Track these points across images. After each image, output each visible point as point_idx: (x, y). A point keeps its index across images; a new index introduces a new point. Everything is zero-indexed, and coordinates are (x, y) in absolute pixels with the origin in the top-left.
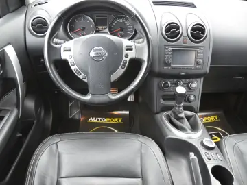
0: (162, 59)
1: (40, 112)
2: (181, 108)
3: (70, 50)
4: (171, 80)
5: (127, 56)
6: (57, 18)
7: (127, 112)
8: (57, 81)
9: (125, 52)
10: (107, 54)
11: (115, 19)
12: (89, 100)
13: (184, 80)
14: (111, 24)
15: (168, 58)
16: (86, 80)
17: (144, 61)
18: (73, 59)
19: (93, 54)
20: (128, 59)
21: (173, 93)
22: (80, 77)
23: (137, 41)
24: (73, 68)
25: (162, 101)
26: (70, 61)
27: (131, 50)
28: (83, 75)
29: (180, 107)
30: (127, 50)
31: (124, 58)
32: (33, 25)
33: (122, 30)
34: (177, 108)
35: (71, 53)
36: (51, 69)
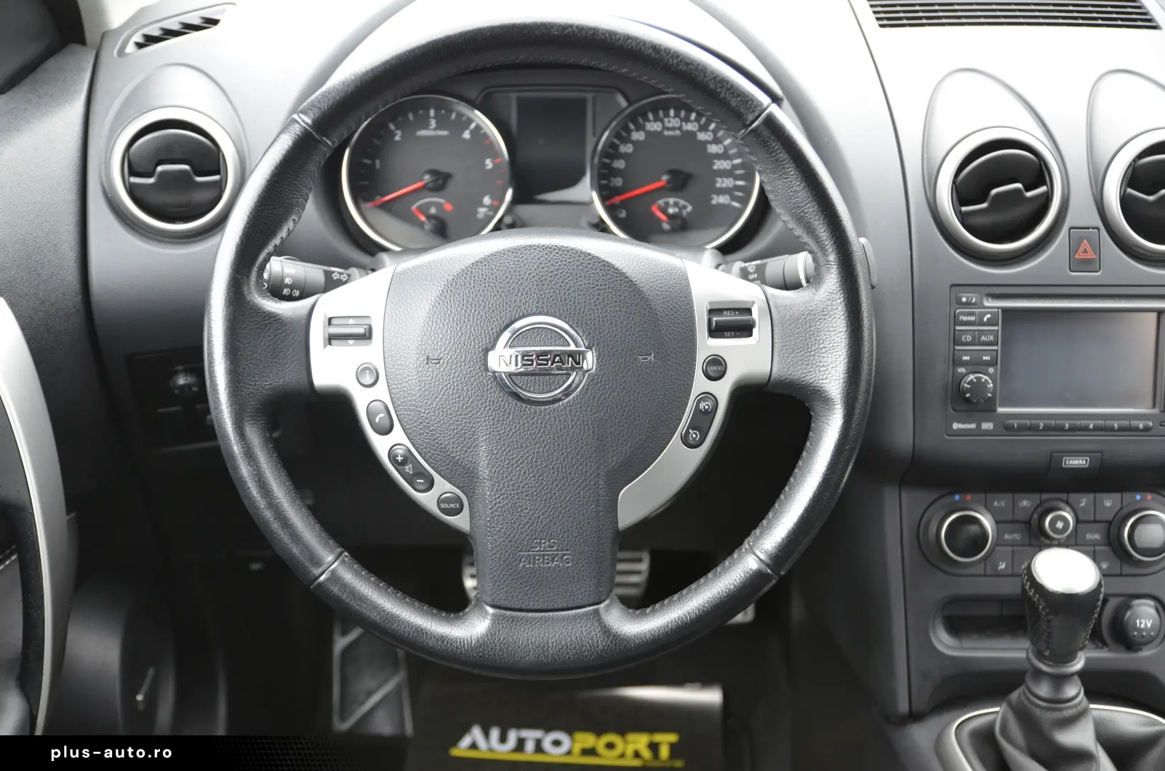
0: (939, 373)
1: (152, 700)
2: (1073, 690)
3: (367, 336)
4: (1000, 502)
5: (716, 368)
6: (286, 142)
7: (711, 697)
8: (286, 524)
9: (707, 346)
10: (590, 361)
11: (637, 118)
12: (482, 644)
13: (1084, 501)
14: (611, 151)
15: (977, 365)
16: (461, 521)
17: (827, 401)
18: (381, 392)
19: (503, 359)
20: (722, 391)
21: (1010, 588)
22: (427, 500)
23: (775, 266)
24: (381, 445)
25: (944, 642)
26: (362, 400)
27: (745, 329)
28: (443, 486)
29: (1060, 680)
30: (717, 331)
31: (700, 384)
32: (132, 167)
33: (680, 182)
34: (1044, 690)
35: (371, 353)
36: (249, 455)
